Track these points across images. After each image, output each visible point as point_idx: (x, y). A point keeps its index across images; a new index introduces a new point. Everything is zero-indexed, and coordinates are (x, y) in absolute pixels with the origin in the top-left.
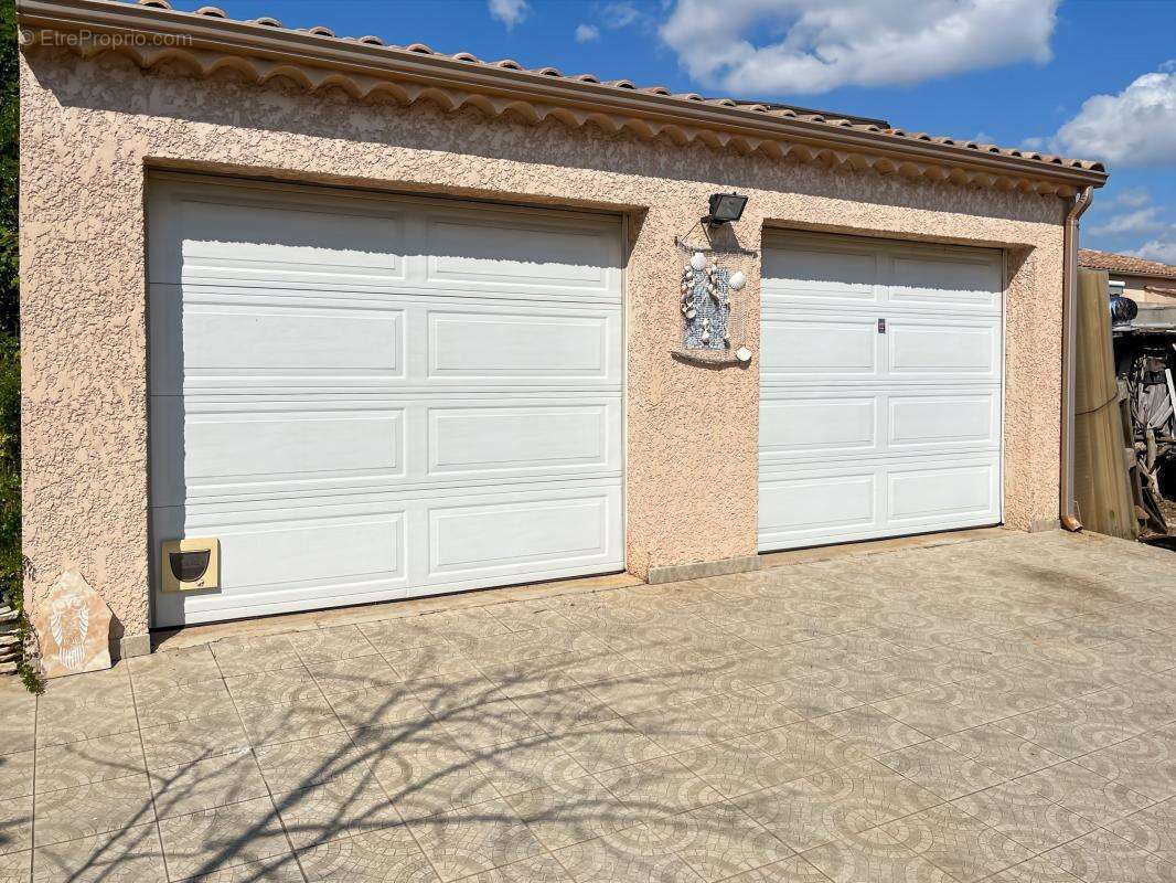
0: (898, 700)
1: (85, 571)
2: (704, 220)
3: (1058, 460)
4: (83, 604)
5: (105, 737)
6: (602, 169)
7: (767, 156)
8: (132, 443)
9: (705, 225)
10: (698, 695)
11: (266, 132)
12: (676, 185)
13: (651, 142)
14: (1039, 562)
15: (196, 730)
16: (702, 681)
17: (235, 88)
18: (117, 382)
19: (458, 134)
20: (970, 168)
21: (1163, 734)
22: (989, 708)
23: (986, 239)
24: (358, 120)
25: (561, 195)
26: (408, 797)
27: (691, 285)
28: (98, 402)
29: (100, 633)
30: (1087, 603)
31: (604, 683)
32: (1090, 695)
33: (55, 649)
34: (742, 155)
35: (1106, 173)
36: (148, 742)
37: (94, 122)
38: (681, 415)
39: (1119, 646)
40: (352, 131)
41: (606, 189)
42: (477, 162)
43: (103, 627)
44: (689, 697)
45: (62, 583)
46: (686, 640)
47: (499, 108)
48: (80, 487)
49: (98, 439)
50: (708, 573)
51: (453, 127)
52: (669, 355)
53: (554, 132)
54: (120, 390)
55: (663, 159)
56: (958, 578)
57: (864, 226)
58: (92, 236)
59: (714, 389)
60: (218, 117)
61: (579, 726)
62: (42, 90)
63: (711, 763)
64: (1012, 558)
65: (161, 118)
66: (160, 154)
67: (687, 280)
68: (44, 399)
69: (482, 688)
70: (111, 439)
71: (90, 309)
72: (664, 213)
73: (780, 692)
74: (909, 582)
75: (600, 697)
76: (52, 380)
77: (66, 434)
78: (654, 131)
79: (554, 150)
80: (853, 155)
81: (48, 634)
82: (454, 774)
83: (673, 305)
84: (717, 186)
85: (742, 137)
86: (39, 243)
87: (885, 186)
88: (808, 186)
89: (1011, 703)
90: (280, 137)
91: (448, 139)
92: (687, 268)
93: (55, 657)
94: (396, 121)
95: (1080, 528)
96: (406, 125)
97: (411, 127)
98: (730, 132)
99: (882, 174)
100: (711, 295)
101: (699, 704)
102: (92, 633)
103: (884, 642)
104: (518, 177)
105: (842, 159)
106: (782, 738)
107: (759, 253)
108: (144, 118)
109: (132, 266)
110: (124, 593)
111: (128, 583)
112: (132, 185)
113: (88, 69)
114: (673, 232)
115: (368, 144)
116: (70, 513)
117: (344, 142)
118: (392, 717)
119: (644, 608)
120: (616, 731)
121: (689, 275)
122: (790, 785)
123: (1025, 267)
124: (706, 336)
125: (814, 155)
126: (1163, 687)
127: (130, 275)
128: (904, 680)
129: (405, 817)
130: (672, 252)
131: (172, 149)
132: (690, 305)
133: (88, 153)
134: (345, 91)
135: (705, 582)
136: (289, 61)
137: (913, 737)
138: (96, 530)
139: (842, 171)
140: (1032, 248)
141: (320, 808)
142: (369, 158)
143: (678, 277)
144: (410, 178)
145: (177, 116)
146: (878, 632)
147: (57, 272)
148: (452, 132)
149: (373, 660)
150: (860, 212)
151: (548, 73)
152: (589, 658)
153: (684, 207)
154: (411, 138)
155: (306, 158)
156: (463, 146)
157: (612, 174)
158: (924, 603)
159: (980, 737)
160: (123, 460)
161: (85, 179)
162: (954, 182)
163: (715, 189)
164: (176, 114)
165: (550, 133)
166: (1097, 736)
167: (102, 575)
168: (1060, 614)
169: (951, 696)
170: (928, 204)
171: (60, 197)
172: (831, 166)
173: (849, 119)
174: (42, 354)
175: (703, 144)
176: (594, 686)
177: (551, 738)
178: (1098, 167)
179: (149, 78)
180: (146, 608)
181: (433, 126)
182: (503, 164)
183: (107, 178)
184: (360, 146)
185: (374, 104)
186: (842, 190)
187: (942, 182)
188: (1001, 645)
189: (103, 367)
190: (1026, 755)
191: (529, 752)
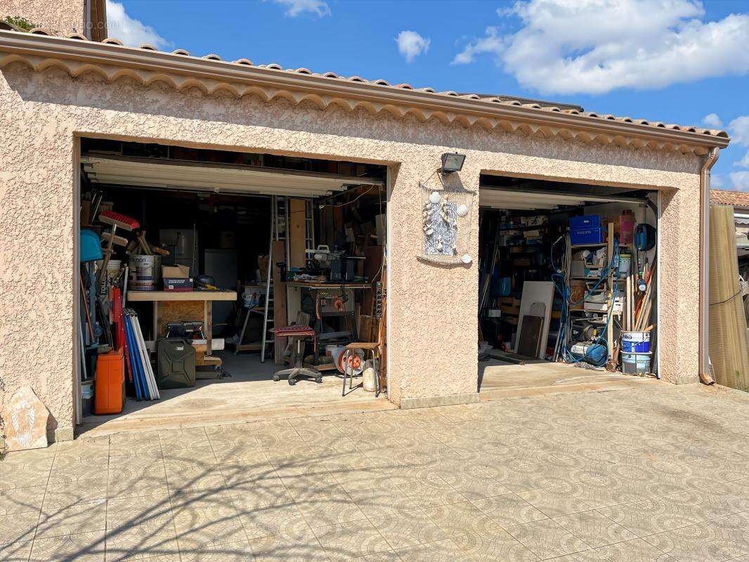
0: (537, 491)
1: (34, 387)
2: (439, 171)
3: (698, 335)
4: (31, 407)
5: (26, 488)
6: (369, 137)
7: (482, 128)
8: (64, 308)
9: (440, 174)
10: (402, 481)
11: (149, 116)
12: (420, 148)
13: (402, 120)
14: (673, 404)
15: (80, 487)
16: (409, 473)
17: (130, 88)
18: (55, 270)
19: (274, 115)
20: (627, 135)
21: (716, 524)
22: (597, 499)
23: (642, 183)
24: (208, 107)
25: (341, 154)
26: (189, 536)
27: (429, 213)
28: (43, 282)
29: (41, 425)
30: (698, 433)
31: (344, 470)
32: (674, 495)
33: (14, 434)
34: (466, 128)
35: (729, 138)
36: (49, 492)
37: (43, 110)
38: (423, 298)
39: (709, 463)
40: (204, 114)
41: (372, 151)
42: (285, 133)
43: (43, 421)
44: (395, 482)
45: (19, 394)
46: (410, 445)
47: (298, 99)
48: (32, 335)
49: (42, 305)
50: (442, 403)
51: (270, 111)
52: (415, 258)
53: (337, 114)
54: (56, 275)
55: (410, 131)
56: (612, 413)
57: (553, 175)
58: (41, 180)
59: (446, 282)
60: (119, 106)
61: (316, 497)
62: (12, 91)
63: (392, 526)
64: (657, 401)
65: (84, 108)
66: (83, 129)
67: (427, 210)
68: (11, 280)
69: (265, 469)
70: (51, 306)
71: (39, 225)
72: (411, 166)
73: (458, 481)
74: (578, 414)
75: (338, 479)
76: (15, 268)
77: (23, 302)
78: (403, 112)
79: (337, 126)
80: (543, 127)
81: (11, 424)
82: (224, 523)
83: (417, 226)
84: (448, 148)
85: (465, 116)
86: (9, 184)
87: (567, 148)
88: (512, 148)
89: (615, 498)
90: (158, 118)
91: (266, 119)
92: (427, 202)
93: (14, 439)
94: (233, 108)
95: (712, 383)
96: (239, 111)
97: (242, 111)
98: (456, 113)
99: (565, 140)
100: (444, 220)
101: (401, 486)
102: (36, 425)
103: (543, 453)
104: (312, 143)
105: (535, 129)
106: (446, 512)
107: (478, 193)
108: (73, 107)
109: (65, 199)
110: (58, 400)
111: (61, 395)
112: (66, 149)
113: (39, 78)
114: (417, 178)
115: (214, 123)
116: (25, 350)
117: (199, 122)
118: (201, 485)
119: (391, 424)
120: (338, 501)
121: (428, 206)
122: (439, 543)
123: (672, 203)
124: (440, 246)
125: (515, 127)
126: (729, 491)
127: (64, 204)
128: (546, 478)
129: (181, 548)
130: (417, 191)
131: (91, 127)
132: (429, 226)
133: (39, 130)
134: (201, 90)
135: (438, 409)
136: (161, 71)
137: (536, 516)
138: (42, 361)
139: (536, 137)
140: (677, 189)
141: (132, 540)
142: (215, 131)
143: (421, 208)
144: (242, 144)
145: (94, 106)
146: (542, 446)
147: (20, 203)
148: (269, 115)
149: (205, 450)
150: (551, 166)
151: (329, 76)
152: (342, 454)
153: (425, 163)
154: (243, 118)
155: (174, 132)
156: (276, 123)
157: (376, 141)
158: (583, 428)
159: (583, 518)
160: (58, 318)
161: (37, 145)
162: (618, 145)
163: (446, 150)
164: (94, 105)
165: (335, 114)
166: (667, 523)
167: (44, 390)
168: (677, 440)
169: (575, 490)
170: (599, 160)
171: (22, 157)
172: (528, 135)
173: (519, 100)
174: (10, 252)
175: (438, 121)
176: (338, 471)
177: (295, 503)
178: (723, 134)
179: (77, 83)
180: (71, 411)
181: (257, 111)
182: (303, 135)
183: (51, 145)
184: (209, 124)
185: (217, 97)
186: (537, 151)
187: (609, 145)
188: (624, 458)
189: (46, 260)
190: (610, 532)
191: (277, 511)
